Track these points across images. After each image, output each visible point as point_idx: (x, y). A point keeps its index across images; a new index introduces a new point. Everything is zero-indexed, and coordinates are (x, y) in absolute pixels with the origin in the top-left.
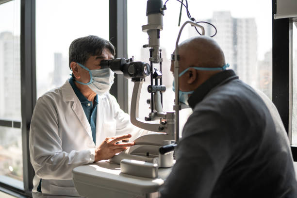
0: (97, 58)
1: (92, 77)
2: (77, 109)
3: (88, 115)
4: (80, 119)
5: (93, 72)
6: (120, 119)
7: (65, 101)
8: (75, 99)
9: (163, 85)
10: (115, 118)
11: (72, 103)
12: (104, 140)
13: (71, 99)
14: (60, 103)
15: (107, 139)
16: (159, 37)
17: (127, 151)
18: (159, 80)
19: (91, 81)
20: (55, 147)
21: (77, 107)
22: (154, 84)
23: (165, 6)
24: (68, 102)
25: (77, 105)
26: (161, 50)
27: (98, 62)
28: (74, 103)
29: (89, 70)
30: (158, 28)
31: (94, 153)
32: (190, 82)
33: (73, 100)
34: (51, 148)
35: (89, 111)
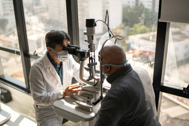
0: (61, 46)
1: (58, 56)
2: (52, 70)
3: (58, 71)
4: (54, 75)
5: (59, 53)
6: (75, 68)
7: (45, 67)
8: (51, 65)
9: (96, 62)
10: (72, 68)
11: (49, 68)
12: (67, 87)
13: (48, 66)
14: (43, 69)
15: (68, 87)
16: (93, 39)
17: (79, 94)
18: (93, 60)
19: (58, 57)
20: (43, 91)
21: (52, 69)
22: (91, 62)
23: (96, 24)
24: (47, 68)
25: (52, 68)
26: (94, 45)
27: (61, 48)
28: (51, 68)
29: (56, 52)
30: (92, 35)
31: (62, 93)
32: (107, 71)
33: (49, 66)
34: (41, 92)
35: (59, 69)
